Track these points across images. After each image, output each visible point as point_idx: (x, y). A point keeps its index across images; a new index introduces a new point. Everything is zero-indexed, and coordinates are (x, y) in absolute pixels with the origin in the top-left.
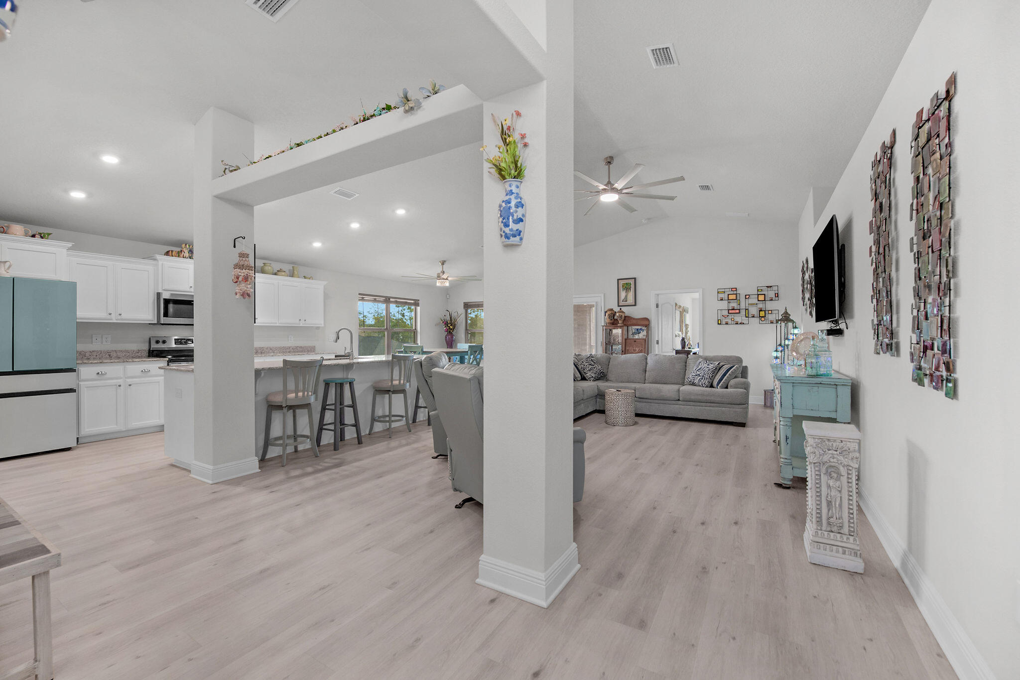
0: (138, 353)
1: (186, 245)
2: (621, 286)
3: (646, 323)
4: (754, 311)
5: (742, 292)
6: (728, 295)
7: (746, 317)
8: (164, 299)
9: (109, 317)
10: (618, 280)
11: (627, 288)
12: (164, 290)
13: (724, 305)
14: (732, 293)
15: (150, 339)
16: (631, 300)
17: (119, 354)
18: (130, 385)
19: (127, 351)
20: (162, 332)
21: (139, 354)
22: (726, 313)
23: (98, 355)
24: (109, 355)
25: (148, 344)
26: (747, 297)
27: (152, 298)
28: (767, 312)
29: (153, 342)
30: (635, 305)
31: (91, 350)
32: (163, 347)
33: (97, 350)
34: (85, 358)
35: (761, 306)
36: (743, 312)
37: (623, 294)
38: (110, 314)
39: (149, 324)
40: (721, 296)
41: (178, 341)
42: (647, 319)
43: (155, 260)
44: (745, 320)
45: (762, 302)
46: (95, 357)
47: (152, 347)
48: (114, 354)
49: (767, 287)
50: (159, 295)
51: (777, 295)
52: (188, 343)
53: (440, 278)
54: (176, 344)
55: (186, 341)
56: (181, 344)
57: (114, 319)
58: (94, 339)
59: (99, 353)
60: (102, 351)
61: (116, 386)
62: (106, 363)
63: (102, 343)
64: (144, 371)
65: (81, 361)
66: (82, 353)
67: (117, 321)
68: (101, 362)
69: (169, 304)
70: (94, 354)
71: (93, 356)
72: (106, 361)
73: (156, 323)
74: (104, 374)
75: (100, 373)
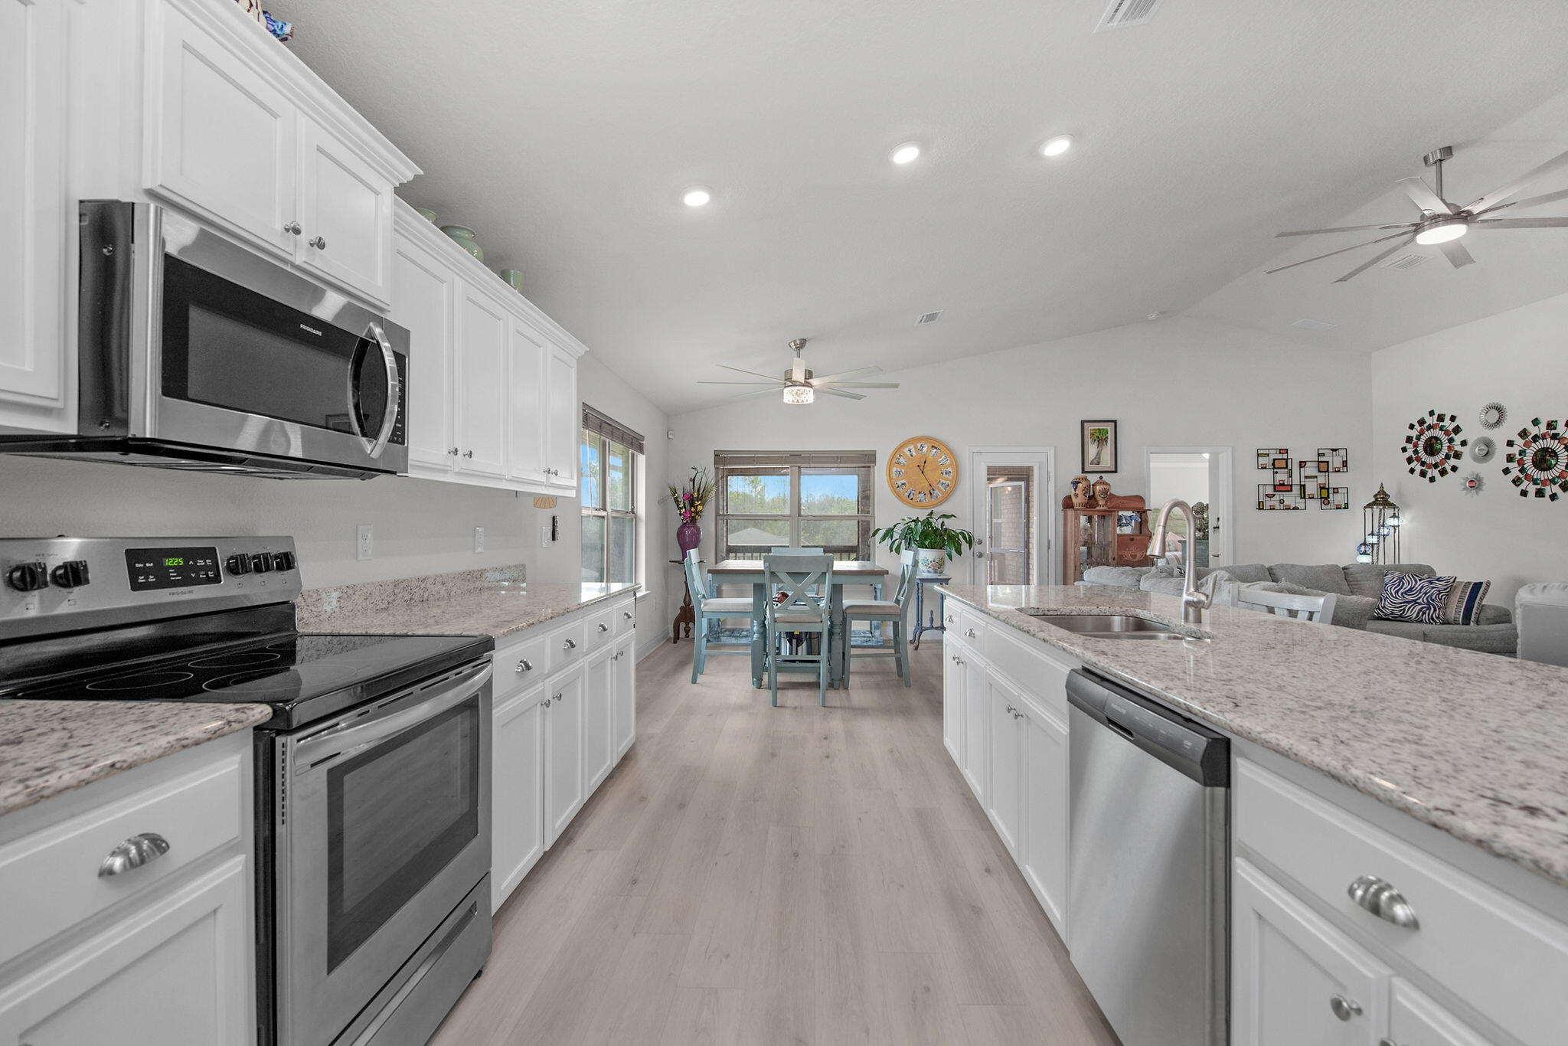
2: (1087, 434)
3: (1138, 505)
4: (1311, 488)
5: (1295, 456)
6: (1274, 460)
7: (1301, 498)
10: (1083, 422)
11: (1100, 439)
13: (1267, 477)
14: (1280, 456)
16: (1107, 462)
22: (1270, 490)
26: (1302, 464)
28: (1331, 491)
30: (1116, 472)
35: (1322, 479)
36: (1296, 490)
37: (1092, 450)
40: (1263, 461)
41: (148, 566)
42: (1140, 499)
44: (1300, 503)
45: (1324, 474)
49: (1332, 450)
51: (1345, 464)
52: (198, 575)
53: (792, 382)
54: (136, 586)
55: (186, 561)
56: (163, 582)
64: (119, 864)
69: (189, 305)
73: (73, 437)
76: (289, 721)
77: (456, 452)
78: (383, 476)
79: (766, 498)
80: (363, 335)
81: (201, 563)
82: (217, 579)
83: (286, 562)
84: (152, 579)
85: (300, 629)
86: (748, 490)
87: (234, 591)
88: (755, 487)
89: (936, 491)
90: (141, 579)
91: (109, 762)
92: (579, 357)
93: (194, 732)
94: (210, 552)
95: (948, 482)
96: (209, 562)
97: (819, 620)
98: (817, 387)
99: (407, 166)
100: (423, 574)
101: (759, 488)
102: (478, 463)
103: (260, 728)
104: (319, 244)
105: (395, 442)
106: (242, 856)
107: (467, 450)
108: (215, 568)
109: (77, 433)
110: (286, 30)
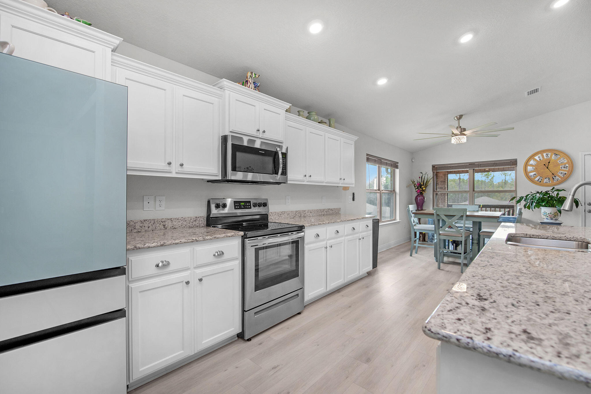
0: (195, 221)
1: (252, 73)
8: (232, 144)
9: (167, 168)
12: (231, 132)
15: (210, 201)
17: (175, 223)
18: (201, 280)
19: (184, 220)
21: (196, 223)
23: (150, 225)
24: (164, 226)
25: (207, 209)
29: (213, 206)
31: (142, 219)
32: (221, 212)
33: (149, 219)
34: (135, 231)
38: (169, 164)
39: (208, 181)
41: (238, 204)
43: (222, 88)
46: (147, 228)
47: (211, 212)
48: (169, 224)
50: (225, 138)
52: (247, 207)
53: (455, 134)
54: (235, 209)
55: (245, 204)
56: (240, 208)
57: (174, 172)
58: (146, 203)
59: (152, 223)
60: (156, 220)
61: (181, 284)
62: (169, 245)
63: (155, 209)
64: (216, 254)
65: (133, 247)
66: (132, 223)
67: (177, 174)
68: (162, 245)
69: (237, 152)
70: (146, 225)
71: (144, 228)
72: (170, 242)
73: (221, 180)
74: (166, 265)
75: (160, 265)
76: (247, 236)
77: (306, 176)
78: (282, 184)
79: (494, 182)
80: (275, 151)
81: (248, 204)
82: (251, 208)
83: (265, 205)
84: (238, 207)
85: (269, 221)
86: (484, 179)
87: (254, 211)
88: (488, 177)
89: (557, 177)
90: (236, 207)
91: (215, 236)
92: (356, 140)
93: (229, 234)
94: (250, 202)
95: (565, 172)
97: (461, 236)
98: (468, 135)
99: (287, 104)
100: (304, 210)
101: (490, 178)
102: (313, 178)
103: (242, 236)
104: (264, 132)
105: (283, 175)
106: (238, 261)
107: (310, 175)
108: (250, 205)
109: (221, 179)
110: (259, 85)
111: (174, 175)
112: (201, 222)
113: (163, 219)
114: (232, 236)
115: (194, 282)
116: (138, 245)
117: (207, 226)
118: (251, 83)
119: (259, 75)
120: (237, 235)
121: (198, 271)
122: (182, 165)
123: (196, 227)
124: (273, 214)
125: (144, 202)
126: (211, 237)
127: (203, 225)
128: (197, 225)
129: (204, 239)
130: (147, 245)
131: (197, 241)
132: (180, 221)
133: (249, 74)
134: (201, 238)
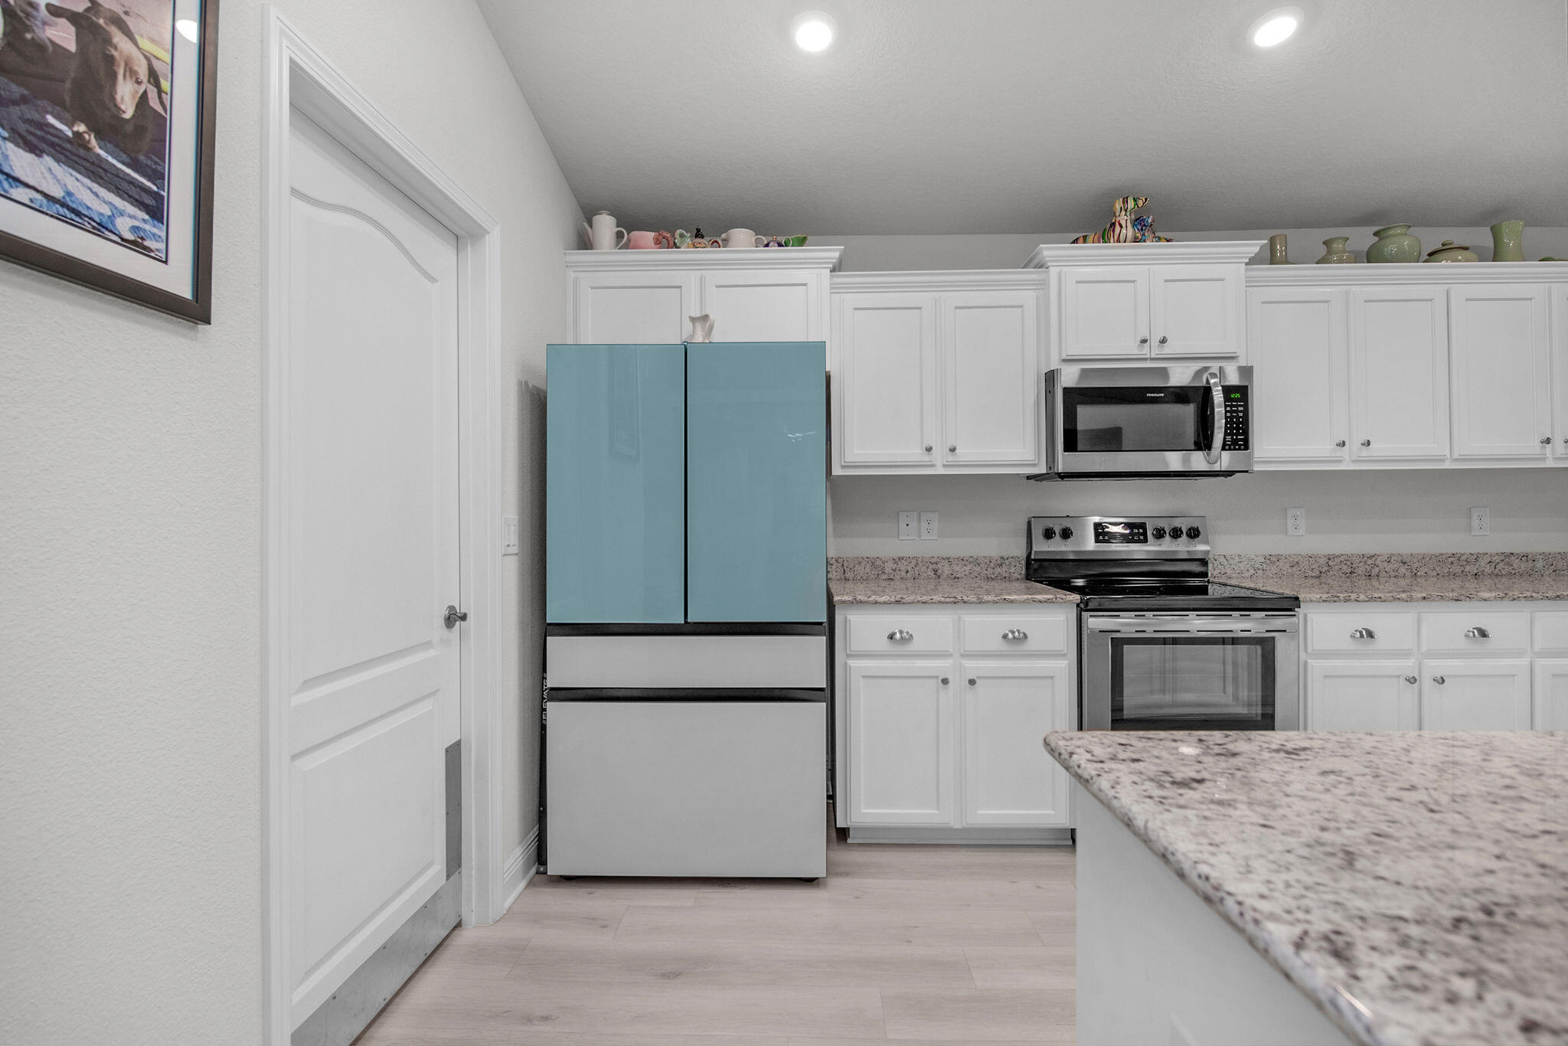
0: (1001, 565)
1: (1125, 201)
8: (1065, 389)
9: (926, 458)
12: (1065, 361)
15: (1029, 523)
17: (957, 568)
18: (972, 682)
19: (975, 561)
20: (1063, 501)
23: (909, 568)
24: (936, 571)
25: (1023, 540)
27: (1031, 392)
29: (1038, 534)
31: (895, 556)
32: (1063, 549)
33: (907, 556)
34: (885, 577)
38: (929, 449)
39: (1029, 477)
41: (1102, 532)
43: (1041, 266)
46: (904, 574)
47: (1035, 549)
48: (946, 570)
50: (1051, 377)
52: (1135, 538)
54: (1098, 541)
57: (939, 464)
58: (902, 525)
59: (912, 565)
60: (920, 560)
61: (935, 680)
62: (910, 603)
63: (920, 537)
64: (1010, 636)
65: (851, 598)
66: (878, 563)
67: (947, 469)
68: (898, 602)
69: (1078, 406)
70: (903, 568)
71: (899, 573)
72: (912, 598)
73: (1046, 474)
74: (907, 639)
75: (898, 636)
76: (1088, 606)
77: (1343, 445)
78: (1238, 474)
80: (1199, 385)
81: (1135, 531)
82: (1145, 541)
83: (1194, 533)
84: (1106, 538)
85: (1212, 579)
87: (1157, 548)
90: (1101, 538)
91: (1004, 597)
93: (1040, 597)
94: (1143, 526)
96: (1141, 531)
102: (1383, 448)
103: (1078, 605)
104: (1163, 341)
105: (1235, 449)
106: (1067, 662)
107: (1364, 439)
108: (1145, 534)
109: (1045, 472)
110: (1150, 221)
111: (940, 471)
112: (1013, 570)
113: (933, 557)
114: (1047, 601)
115: (957, 683)
116: (860, 597)
117: (1028, 577)
118: (1124, 225)
119: (1146, 199)
120: (1060, 600)
121: (969, 664)
122: (953, 450)
123: (1001, 579)
124: (1232, 561)
125: (900, 524)
126: (996, 599)
127: (1019, 577)
128: (1005, 575)
129: (979, 601)
130: (873, 598)
131: (965, 602)
132: (967, 563)
133: (1118, 205)
134: (972, 598)
